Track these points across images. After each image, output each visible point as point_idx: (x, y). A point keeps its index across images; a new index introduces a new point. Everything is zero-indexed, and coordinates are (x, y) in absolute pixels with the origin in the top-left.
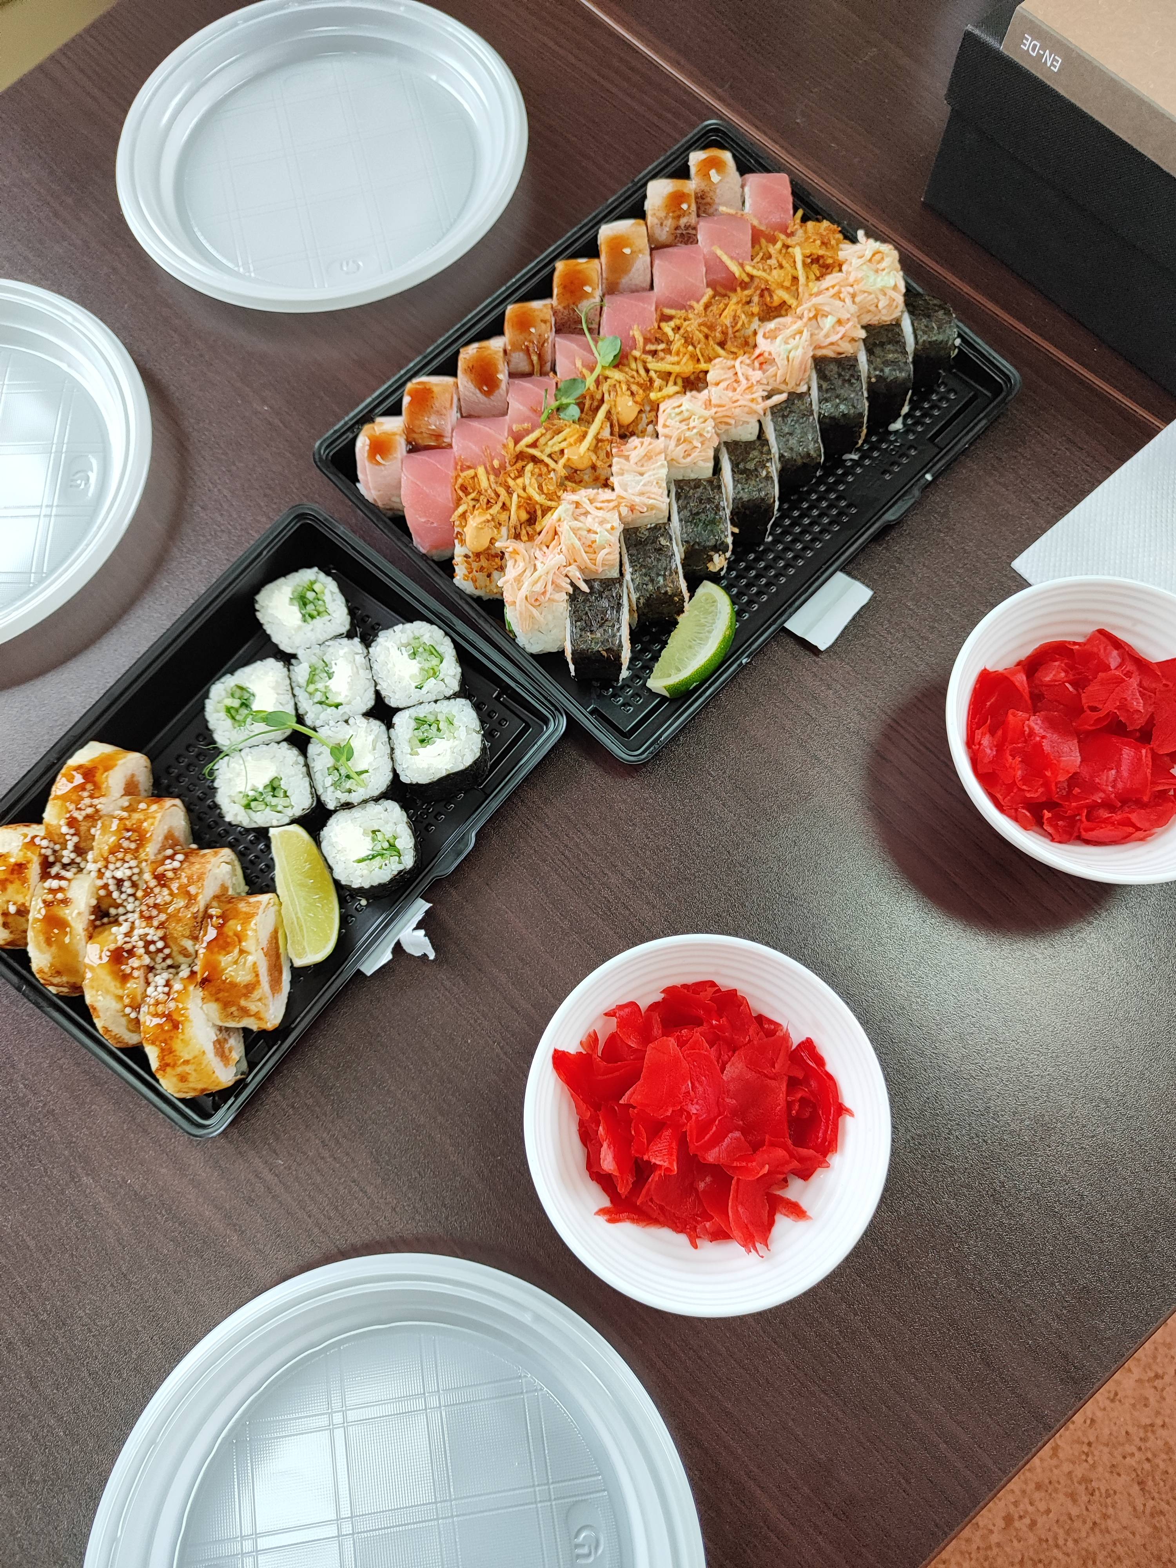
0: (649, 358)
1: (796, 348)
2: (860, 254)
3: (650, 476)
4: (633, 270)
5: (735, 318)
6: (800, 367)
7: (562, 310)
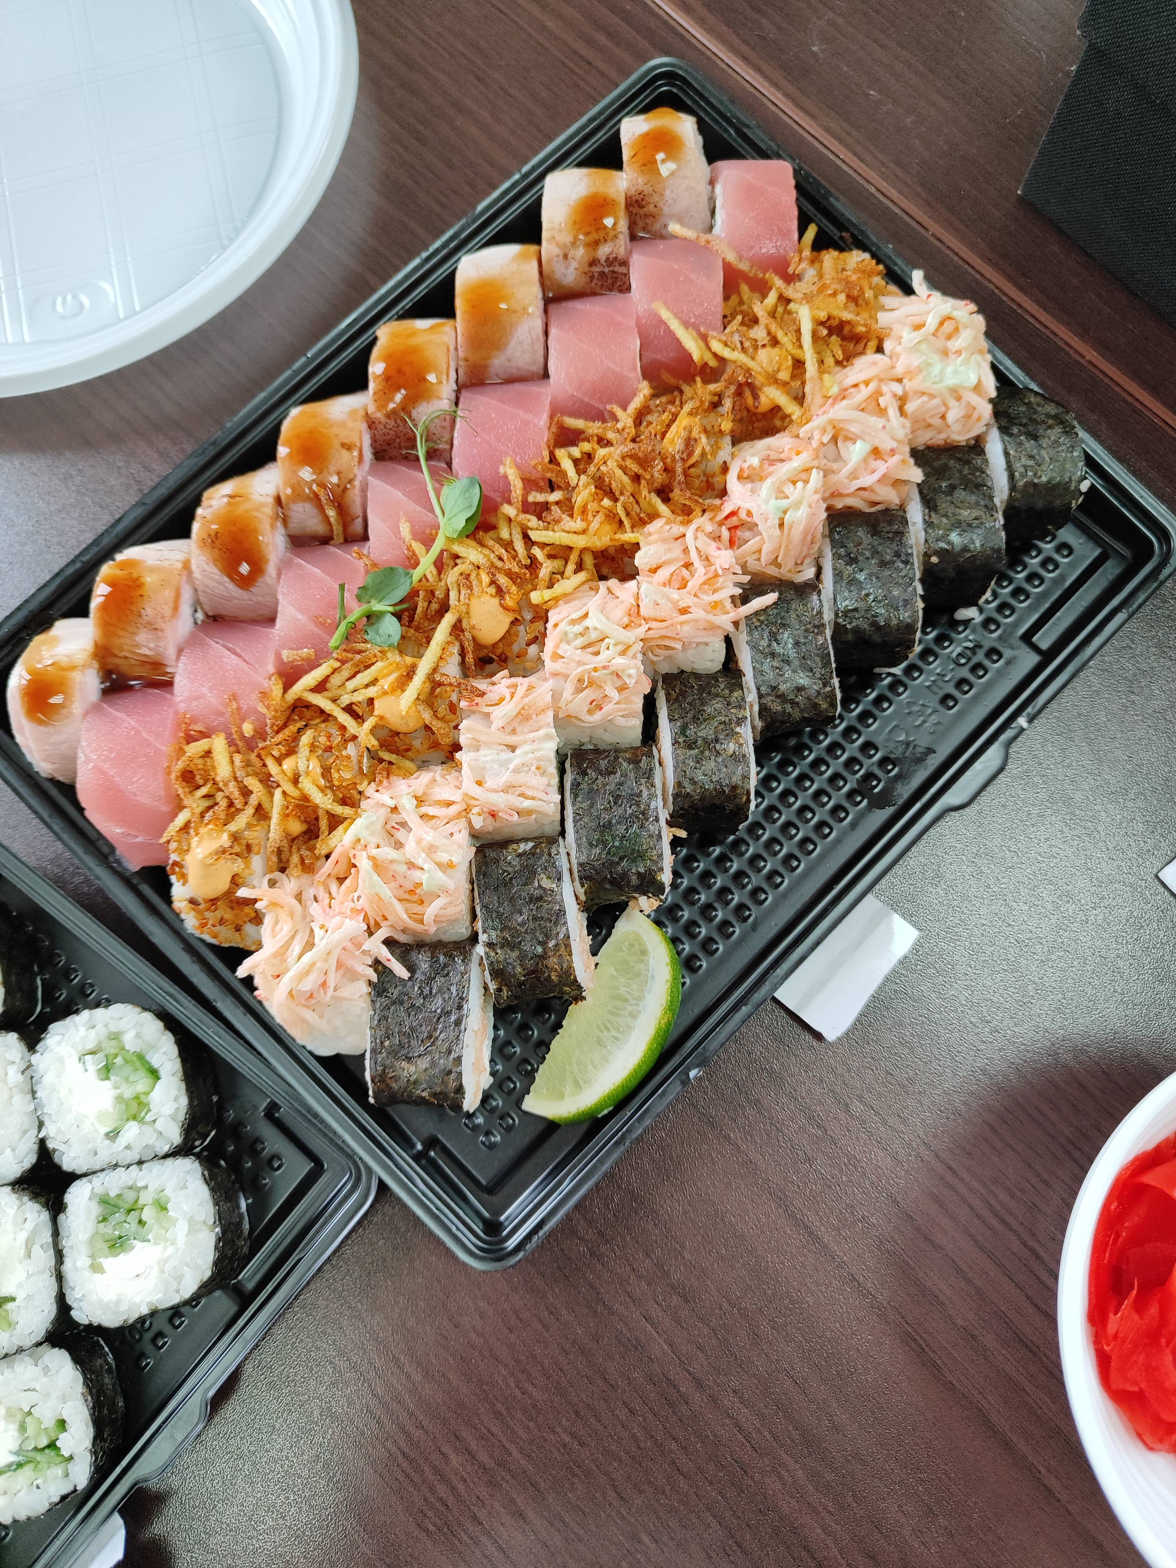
0: (533, 521)
1: (797, 505)
2: (917, 320)
3: (526, 753)
4: (513, 343)
5: (689, 443)
6: (805, 536)
7: (383, 420)
